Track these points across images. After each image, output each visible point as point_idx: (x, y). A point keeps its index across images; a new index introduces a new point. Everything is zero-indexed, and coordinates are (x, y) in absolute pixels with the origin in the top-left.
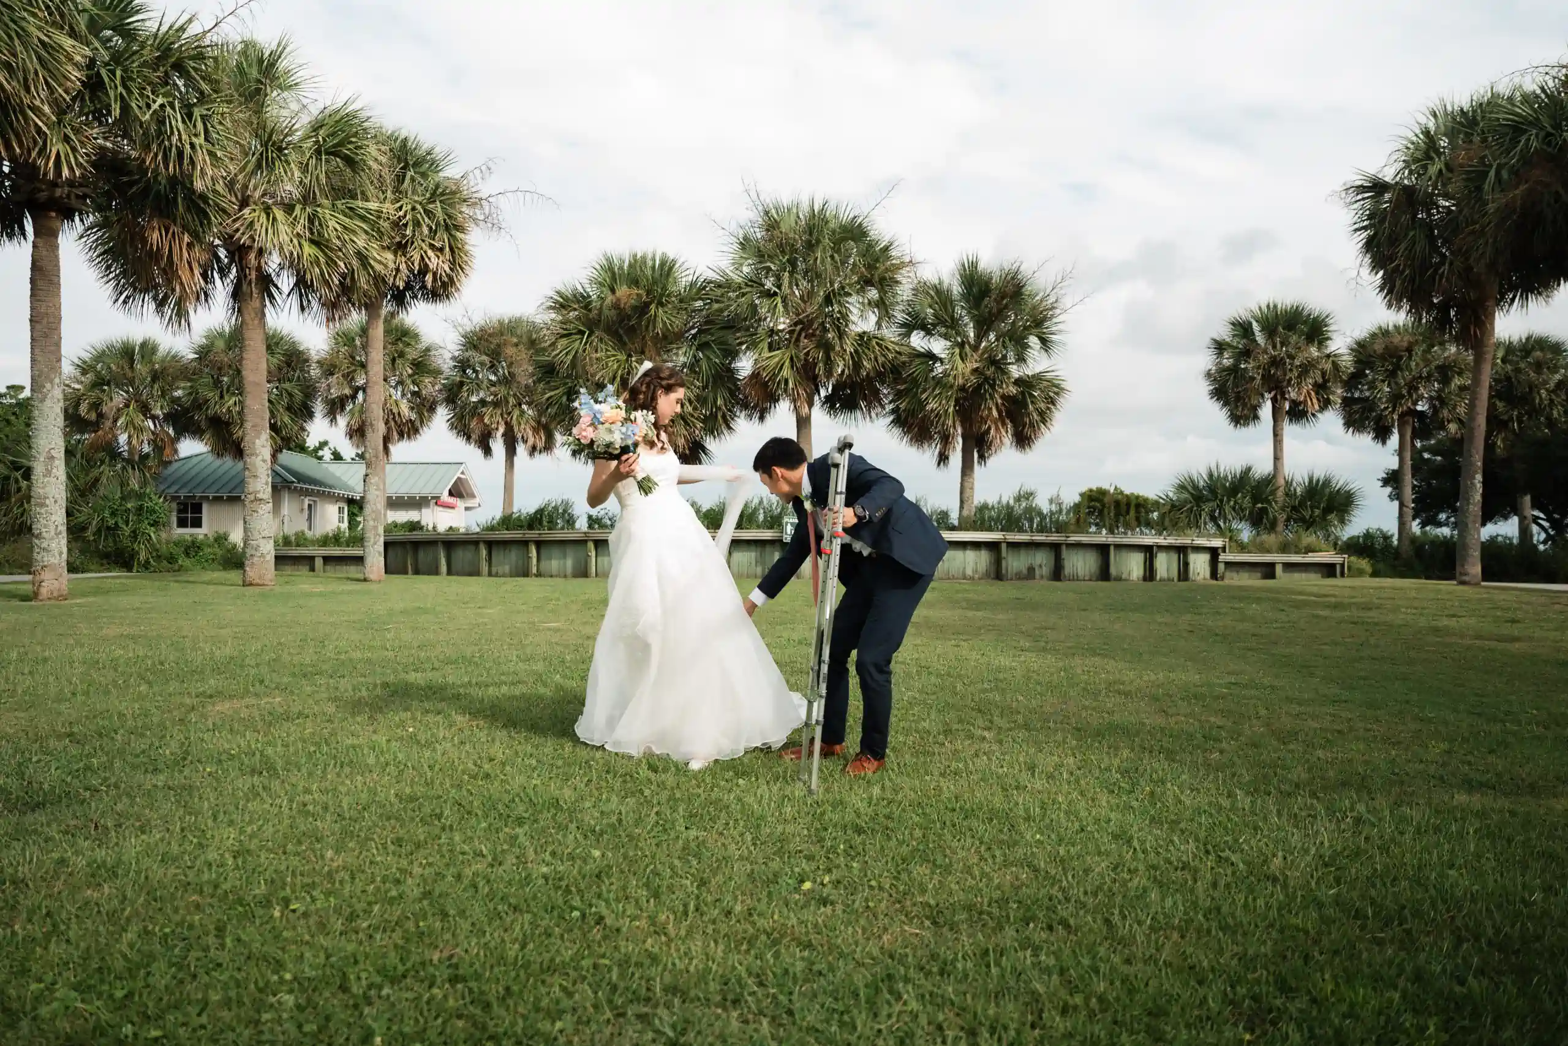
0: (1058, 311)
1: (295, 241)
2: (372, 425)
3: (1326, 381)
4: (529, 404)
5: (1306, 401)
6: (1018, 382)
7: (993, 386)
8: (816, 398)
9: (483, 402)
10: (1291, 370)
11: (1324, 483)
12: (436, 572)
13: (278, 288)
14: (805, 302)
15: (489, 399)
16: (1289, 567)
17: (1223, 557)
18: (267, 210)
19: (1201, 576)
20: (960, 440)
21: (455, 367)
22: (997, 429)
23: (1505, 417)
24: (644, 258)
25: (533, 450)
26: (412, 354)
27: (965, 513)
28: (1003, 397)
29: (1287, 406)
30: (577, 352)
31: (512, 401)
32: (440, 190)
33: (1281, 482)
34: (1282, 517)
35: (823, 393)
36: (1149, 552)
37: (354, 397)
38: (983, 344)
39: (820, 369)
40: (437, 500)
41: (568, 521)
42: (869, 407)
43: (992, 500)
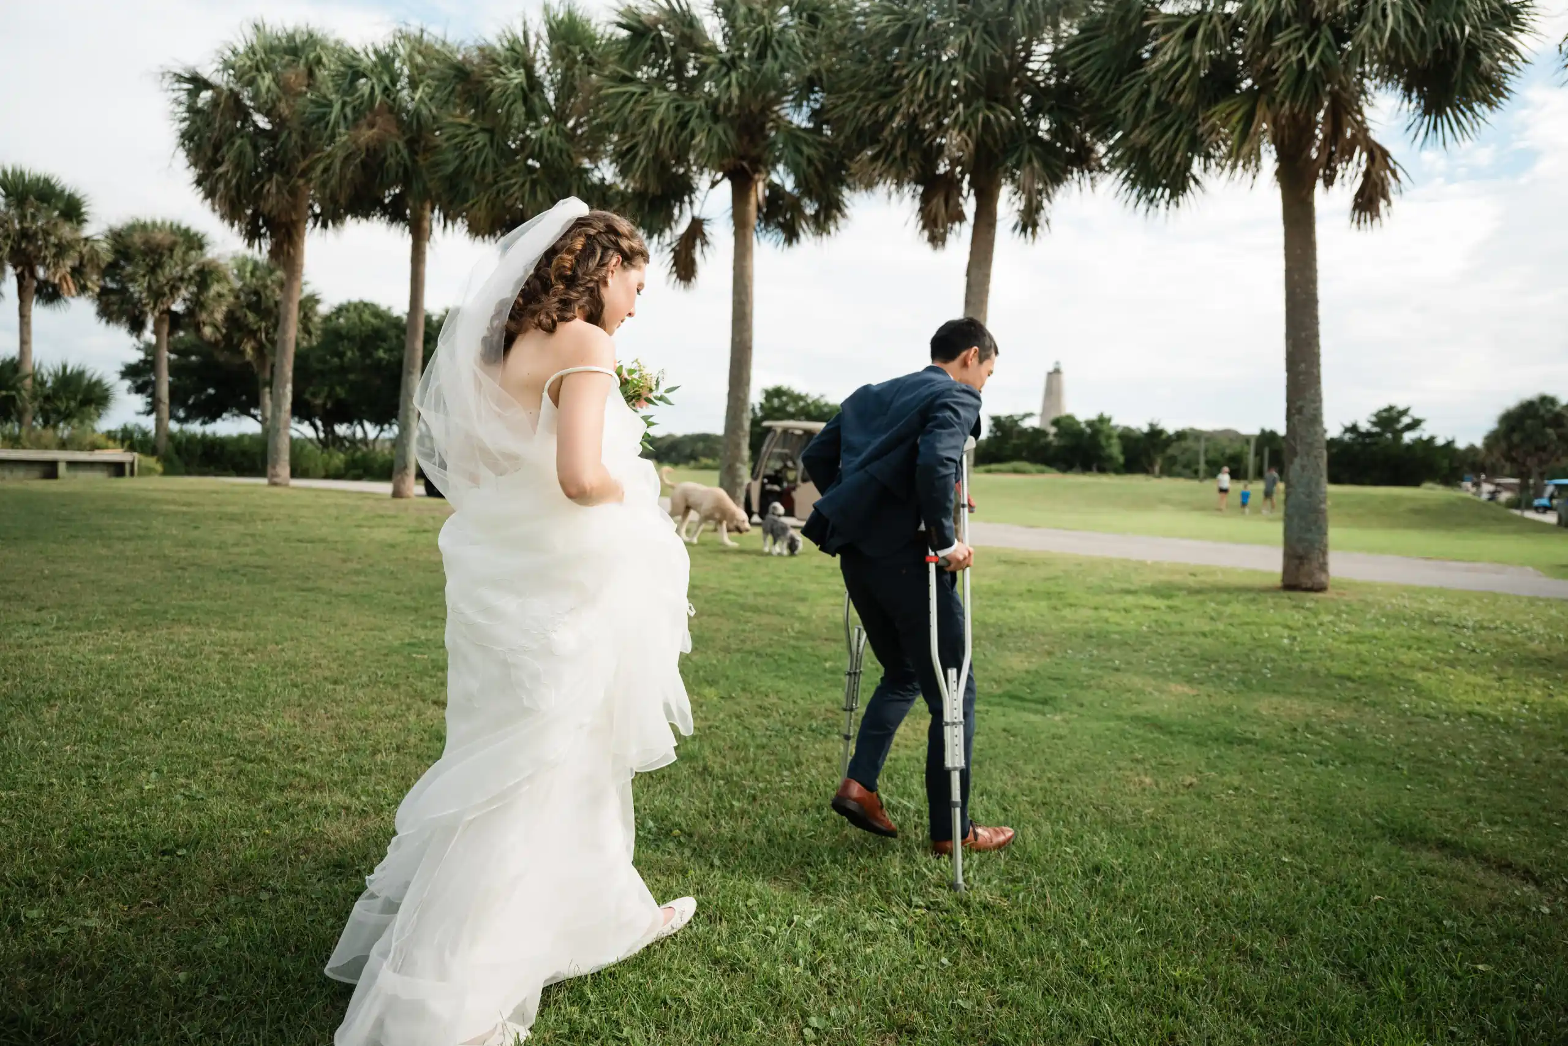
3: (83, 266)
5: (61, 283)
11: (78, 375)
16: (72, 464)
23: (255, 327)
29: (36, 285)
33: (27, 369)
34: (32, 407)
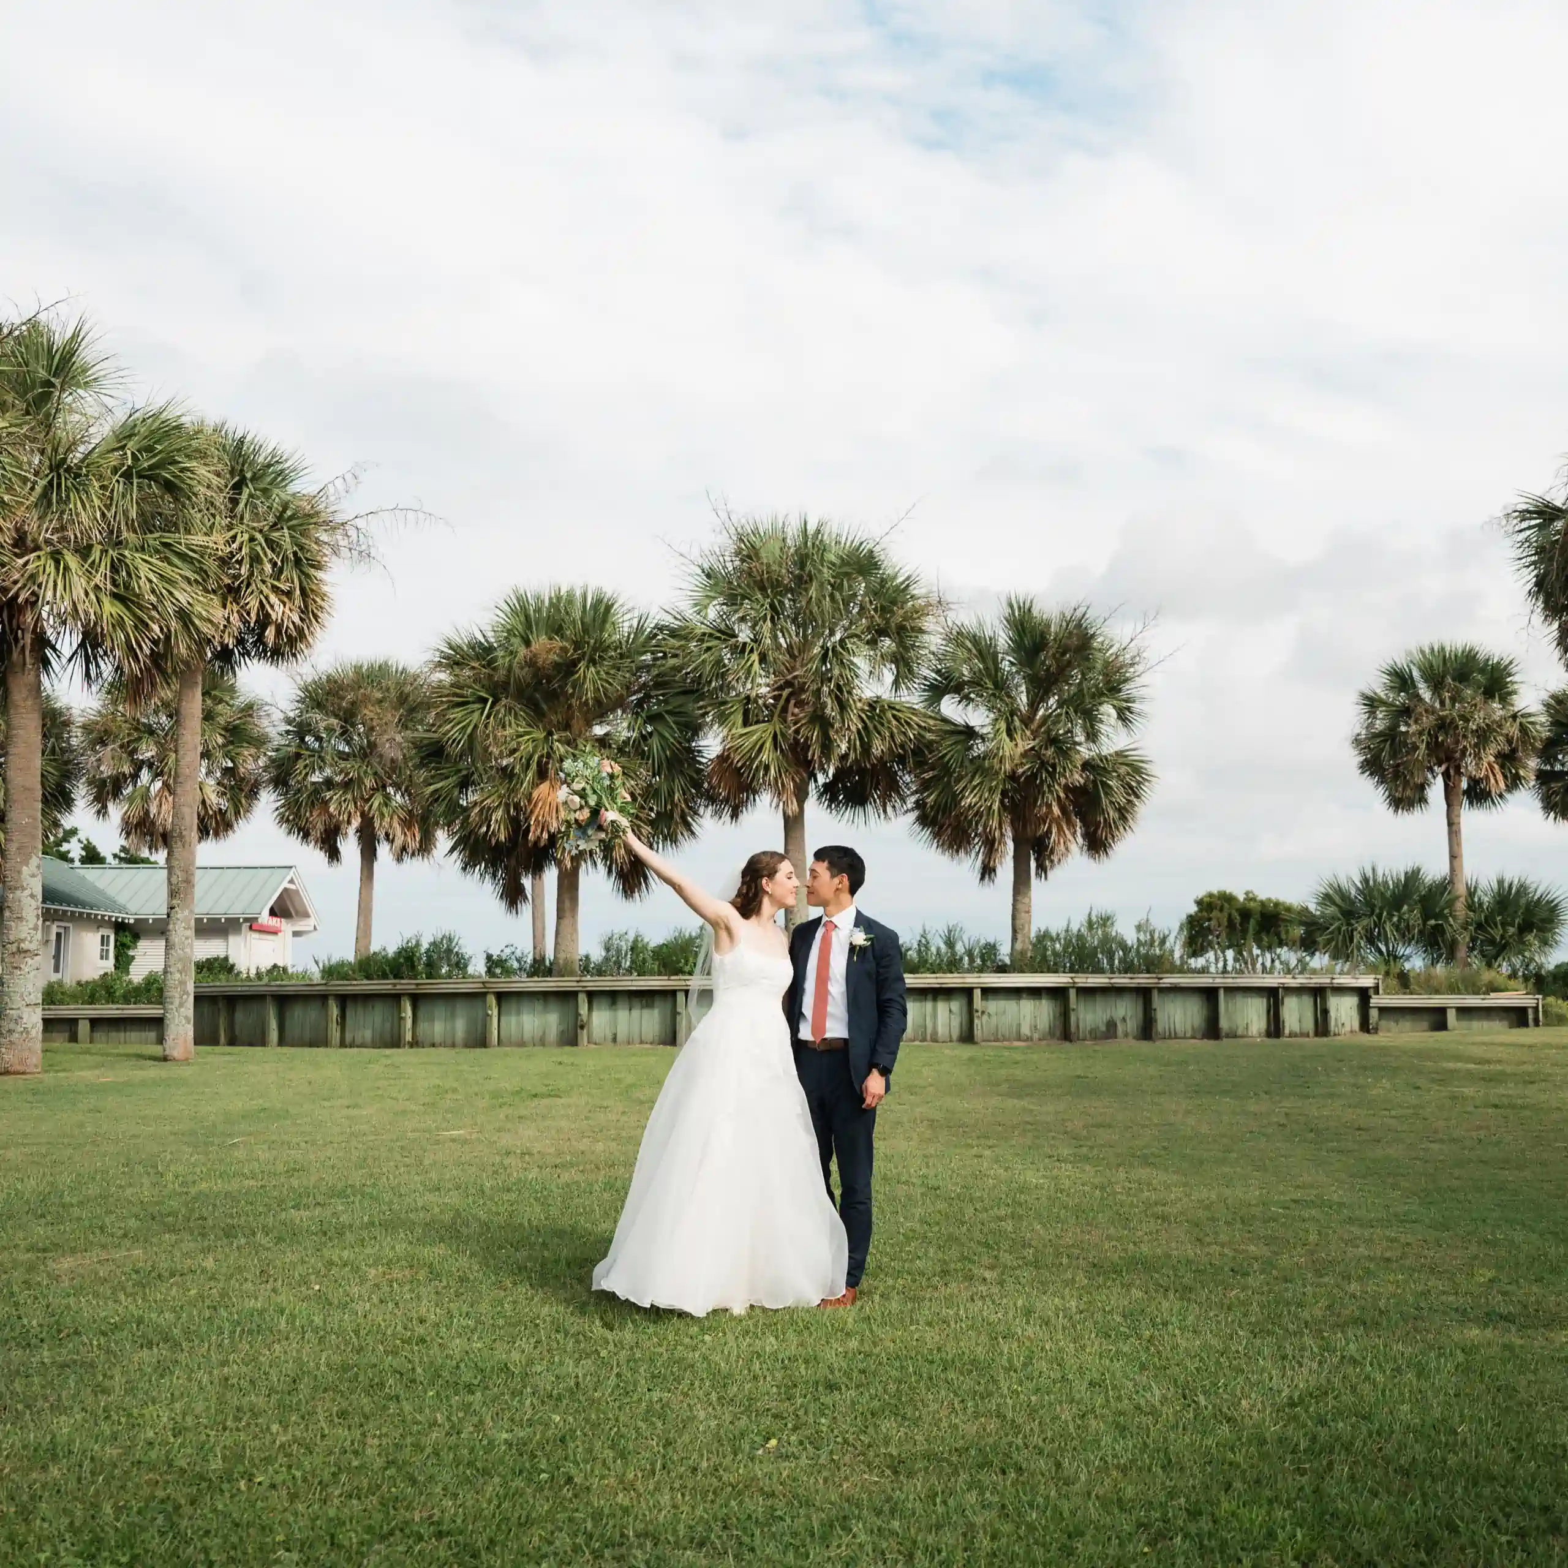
0: (1139, 668)
1: (92, 596)
2: (181, 836)
3: (1514, 751)
4: (397, 787)
5: (1487, 777)
6: (1087, 766)
7: (1052, 775)
8: (812, 786)
9: (329, 783)
10: (1465, 737)
11: (1518, 891)
12: (262, 1042)
13: (55, 650)
14: (793, 656)
15: (338, 779)
16: (1464, 1012)
17: (1375, 1001)
18: (56, 557)
19: (1348, 1028)
20: (1010, 845)
21: (288, 732)
22: (1060, 830)
24: (570, 600)
25: (401, 854)
26: (225, 714)
27: (1019, 946)
28: (1066, 788)
29: (1464, 785)
30: (476, 727)
31: (369, 782)
32: (289, 513)
33: (1461, 890)
34: (1464, 939)
35: (821, 779)
36: (1273, 996)
37: (135, 776)
38: (1041, 712)
39: (814, 752)
40: (252, 924)
41: (457, 964)
42: (885, 799)
43: (1056, 926)
